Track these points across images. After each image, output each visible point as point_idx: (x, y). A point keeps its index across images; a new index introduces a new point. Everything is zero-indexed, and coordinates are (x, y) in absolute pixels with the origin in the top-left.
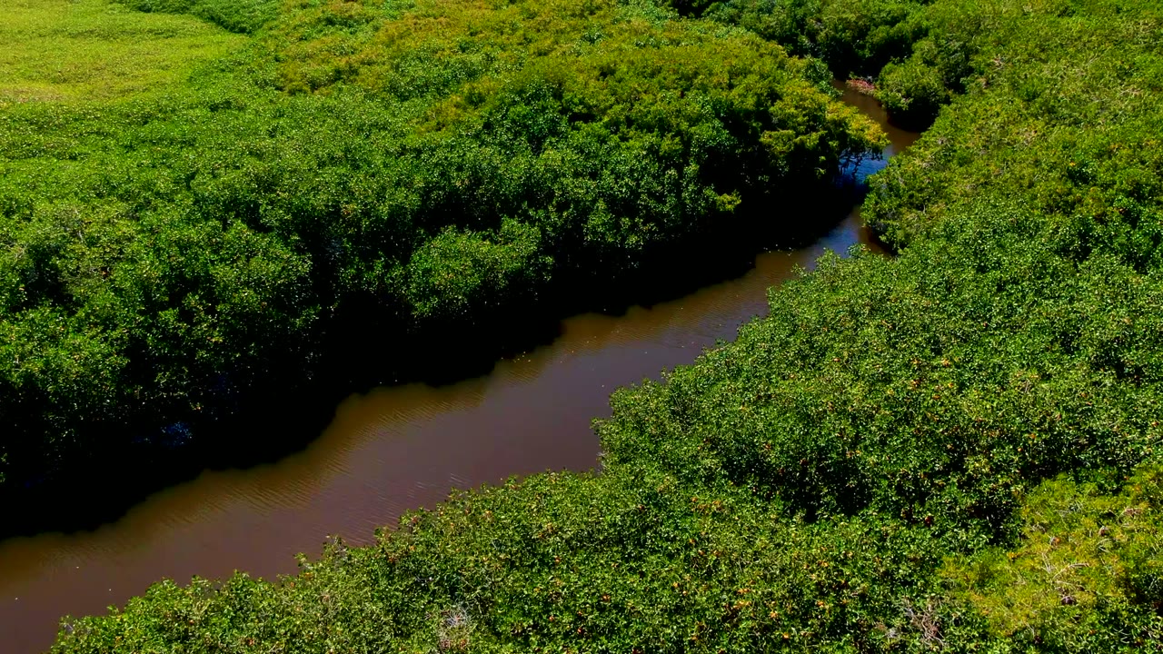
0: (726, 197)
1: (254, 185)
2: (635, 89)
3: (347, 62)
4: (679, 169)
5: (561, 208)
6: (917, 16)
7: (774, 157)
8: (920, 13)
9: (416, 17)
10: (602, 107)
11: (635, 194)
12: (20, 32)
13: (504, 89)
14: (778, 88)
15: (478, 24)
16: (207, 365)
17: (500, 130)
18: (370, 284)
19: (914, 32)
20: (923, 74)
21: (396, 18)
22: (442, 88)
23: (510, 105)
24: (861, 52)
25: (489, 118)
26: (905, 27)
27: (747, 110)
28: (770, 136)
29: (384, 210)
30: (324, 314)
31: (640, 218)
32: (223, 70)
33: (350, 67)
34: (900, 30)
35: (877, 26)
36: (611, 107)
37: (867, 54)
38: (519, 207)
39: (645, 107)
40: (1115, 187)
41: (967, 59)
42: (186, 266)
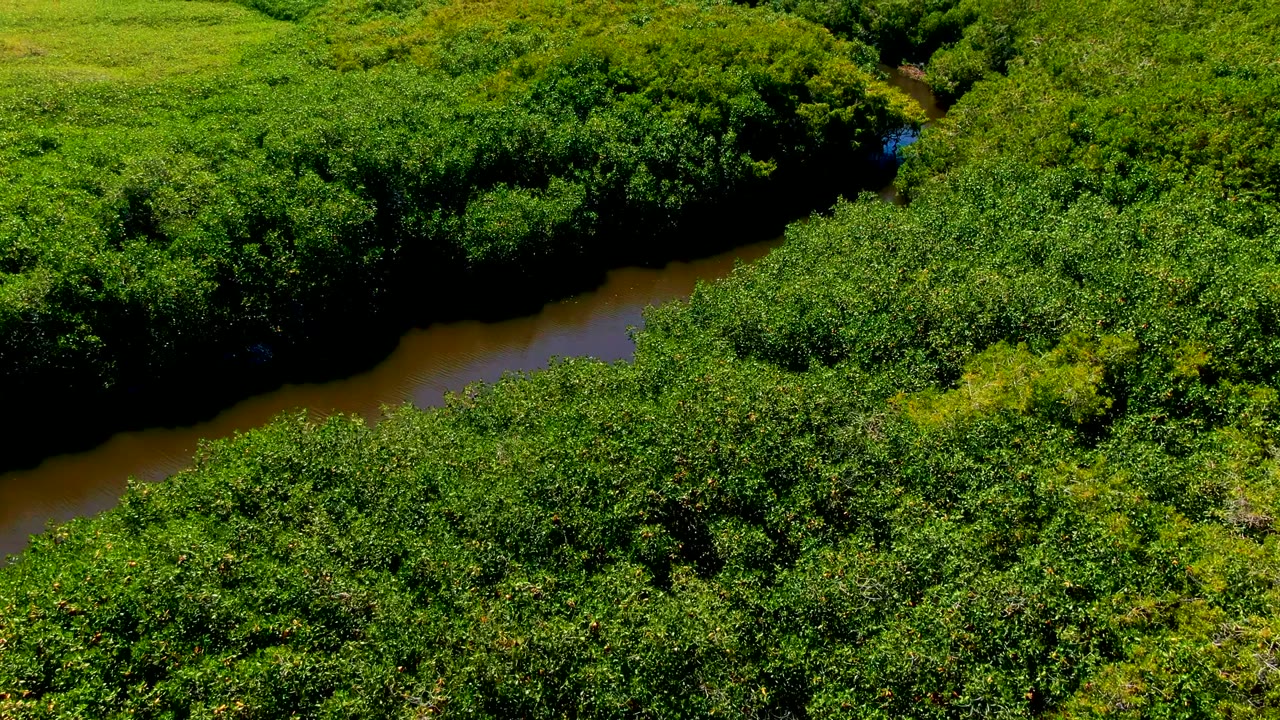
0: (762, 164)
1: (323, 140)
2: (678, 64)
3: (399, 42)
4: (718, 136)
5: (605, 169)
6: (968, 1)
7: (812, 129)
9: (465, 2)
10: (645, 79)
11: (675, 158)
12: (61, 20)
13: (552, 63)
14: (816, 63)
16: (286, 291)
17: (548, 100)
18: (428, 231)
19: (966, 18)
20: (969, 57)
22: (493, 65)
23: (558, 78)
24: (913, 39)
25: (537, 89)
26: (957, 13)
27: (783, 84)
28: (807, 109)
29: (441, 165)
30: (387, 255)
31: (680, 180)
32: (275, 52)
33: (403, 47)
34: (951, 17)
35: (929, 12)
36: (654, 79)
37: (919, 40)
38: (566, 168)
39: (687, 80)
40: (1111, 144)
41: (1012, 41)
42: (265, 208)
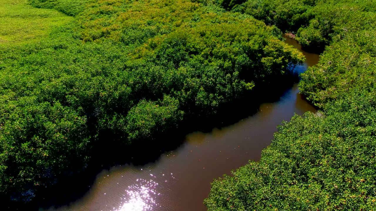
0: (249, 84)
2: (214, 41)
3: (106, 29)
4: (231, 74)
5: (187, 90)
6: (310, 10)
7: (266, 67)
8: (311, 10)
9: (132, 11)
10: (201, 49)
11: (215, 84)
13: (164, 41)
14: (266, 40)
15: (154, 14)
16: (41, 166)
17: (163, 59)
18: (111, 125)
19: (309, 16)
20: (314, 32)
21: (125, 11)
22: (141, 40)
23: (166, 48)
24: (290, 23)
25: (158, 54)
26: (306, 14)
27: (255, 50)
28: (265, 60)
29: (117, 94)
30: (92, 139)
31: (217, 94)
32: (62, 31)
33: (107, 31)
34: (304, 16)
35: (295, 14)
36: (204, 49)
37: (292, 24)
38: (170, 90)
39: (218, 49)
41: (331, 27)
42: (34, 123)
